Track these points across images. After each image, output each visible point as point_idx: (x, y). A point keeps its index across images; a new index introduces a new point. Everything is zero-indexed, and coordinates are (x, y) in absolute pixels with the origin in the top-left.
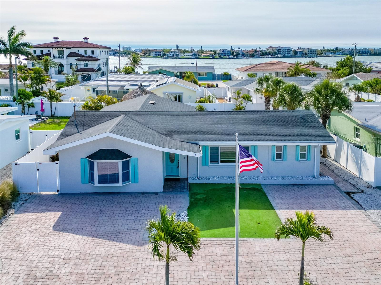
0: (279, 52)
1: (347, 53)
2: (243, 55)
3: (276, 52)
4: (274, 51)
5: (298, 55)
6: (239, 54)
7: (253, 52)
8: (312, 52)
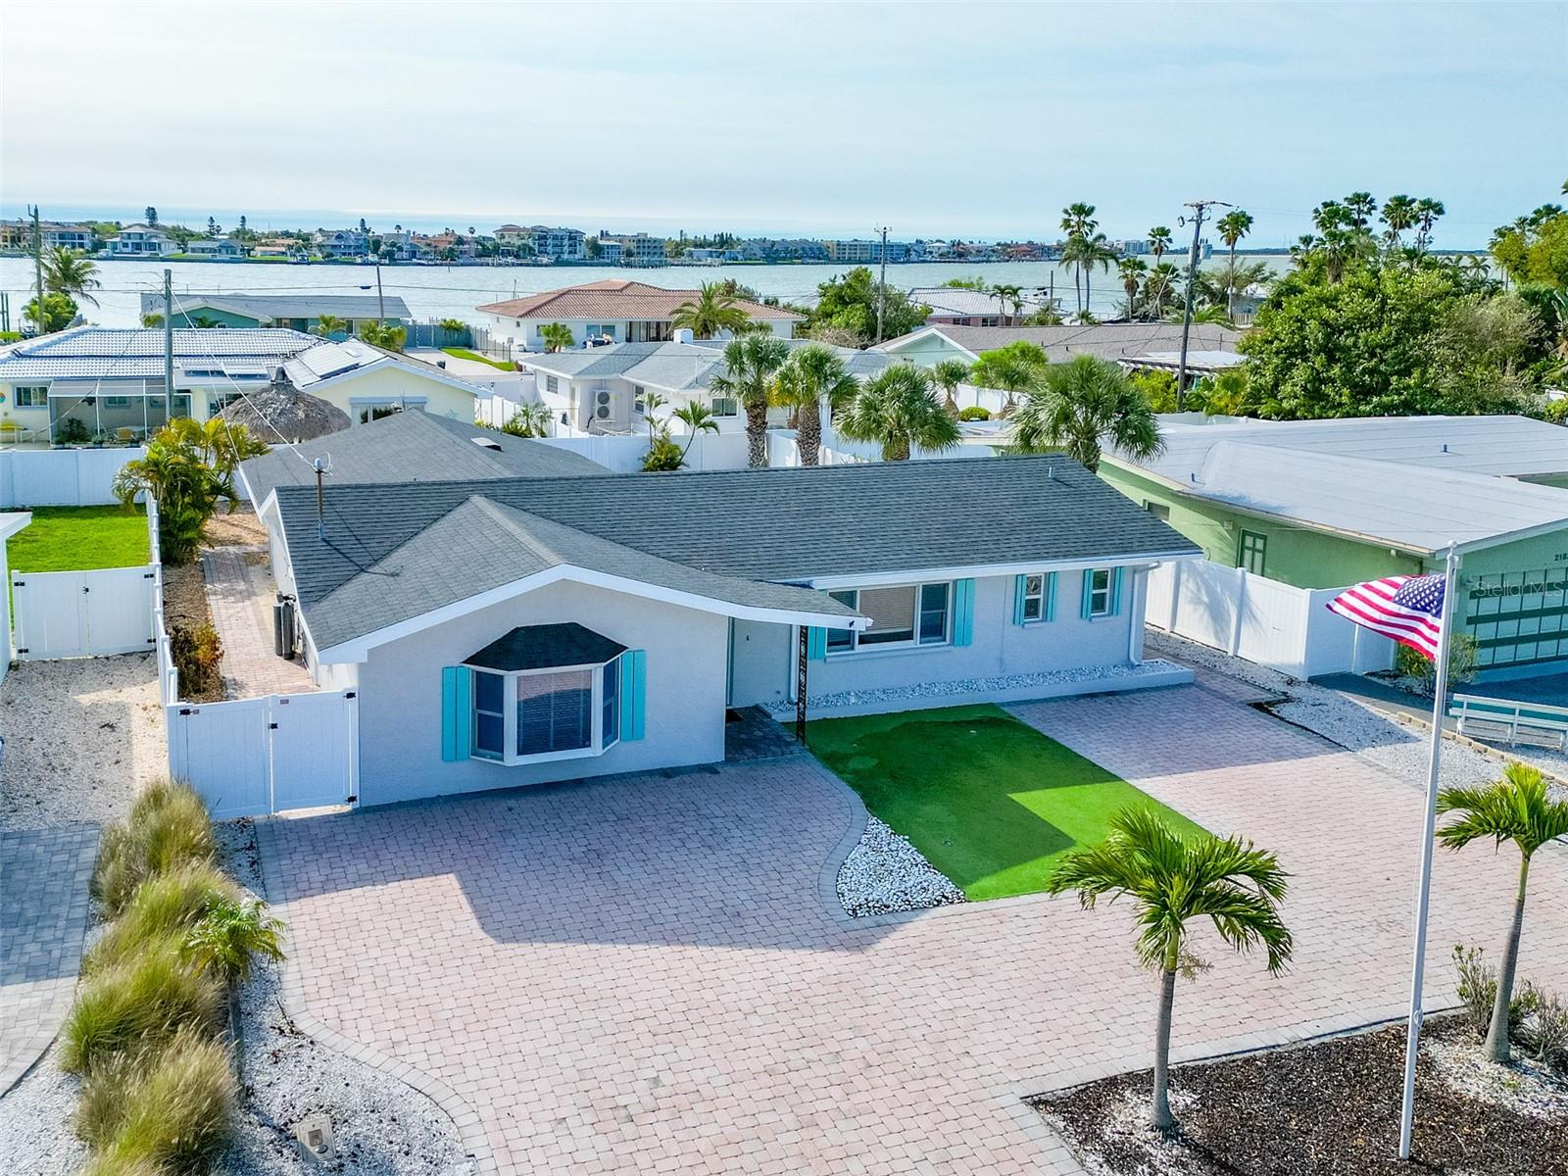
0: (542, 245)
1: (760, 254)
2: (413, 254)
3: (531, 244)
4: (524, 241)
5: (603, 258)
6: (400, 249)
7: (450, 243)
8: (649, 247)
